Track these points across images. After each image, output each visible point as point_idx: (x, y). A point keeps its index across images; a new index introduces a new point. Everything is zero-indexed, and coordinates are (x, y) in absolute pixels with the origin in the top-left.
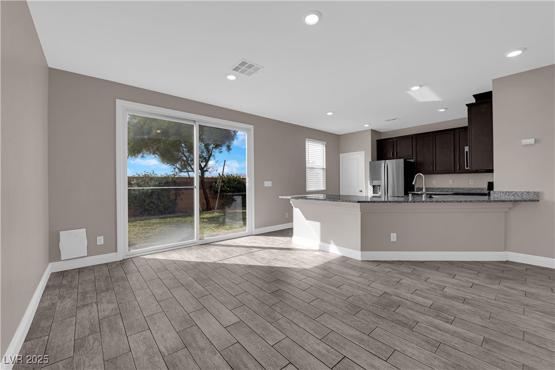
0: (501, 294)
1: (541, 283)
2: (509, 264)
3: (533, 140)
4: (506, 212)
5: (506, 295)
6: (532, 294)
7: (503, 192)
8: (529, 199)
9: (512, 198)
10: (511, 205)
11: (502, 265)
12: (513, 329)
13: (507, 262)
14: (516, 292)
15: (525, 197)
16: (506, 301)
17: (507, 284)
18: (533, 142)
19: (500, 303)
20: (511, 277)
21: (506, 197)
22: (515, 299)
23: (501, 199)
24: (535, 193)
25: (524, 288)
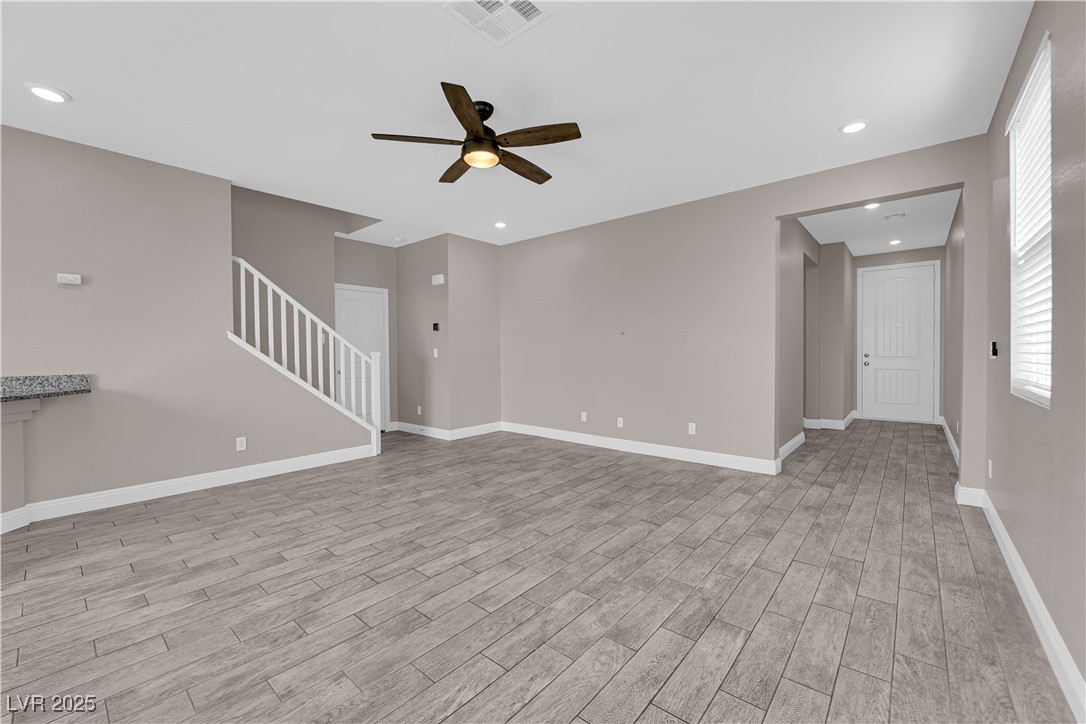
0: (32, 597)
1: (104, 539)
2: (36, 529)
3: (79, 277)
4: (24, 421)
5: (44, 594)
6: (94, 565)
7: (18, 379)
8: (72, 389)
9: (38, 390)
10: (35, 404)
11: (21, 536)
12: (73, 650)
13: (32, 526)
14: (62, 578)
15: (65, 386)
16: (48, 604)
17: (43, 571)
18: (79, 282)
19: (35, 617)
20: (47, 552)
21: (24, 388)
22: (65, 590)
23: (13, 395)
24: (83, 378)
25: (78, 562)
